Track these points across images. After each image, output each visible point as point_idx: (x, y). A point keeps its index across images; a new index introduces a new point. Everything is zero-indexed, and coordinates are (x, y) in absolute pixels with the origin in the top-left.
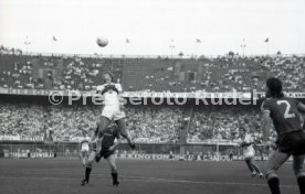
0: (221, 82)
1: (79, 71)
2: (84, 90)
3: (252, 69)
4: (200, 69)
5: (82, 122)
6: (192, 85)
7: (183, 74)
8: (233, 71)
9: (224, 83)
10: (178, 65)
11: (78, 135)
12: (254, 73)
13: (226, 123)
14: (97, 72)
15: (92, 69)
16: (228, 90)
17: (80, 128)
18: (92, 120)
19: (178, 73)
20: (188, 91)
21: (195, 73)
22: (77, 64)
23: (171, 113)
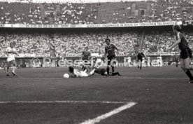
0: (162, 15)
1: (70, 12)
2: (74, 23)
3: (182, 6)
4: (148, 8)
5: (74, 44)
6: (143, 18)
7: (137, 11)
8: (170, 8)
9: (164, 16)
10: (134, 5)
11: (72, 52)
12: (184, 9)
13: (166, 42)
14: (81, 12)
15: (78, 10)
16: (167, 20)
17: (72, 48)
18: (80, 42)
19: (134, 10)
20: (141, 22)
21: (145, 11)
22: (68, 8)
23: (130, 36)
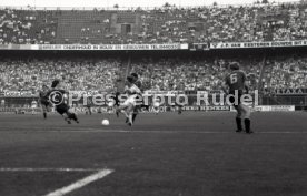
0: (158, 33)
1: (11, 23)
2: (18, 43)
3: (188, 20)
4: (137, 20)
5: (17, 75)
6: (129, 37)
7: (119, 26)
8: (170, 22)
9: (161, 35)
10: (114, 17)
11: (13, 89)
12: (191, 24)
13: (163, 75)
14: (29, 24)
15: (25, 22)
16: (166, 41)
17: (15, 82)
18: (27, 73)
19: (114, 25)
20: (125, 43)
21: (132, 26)
22: (9, 17)
23: (109, 66)
